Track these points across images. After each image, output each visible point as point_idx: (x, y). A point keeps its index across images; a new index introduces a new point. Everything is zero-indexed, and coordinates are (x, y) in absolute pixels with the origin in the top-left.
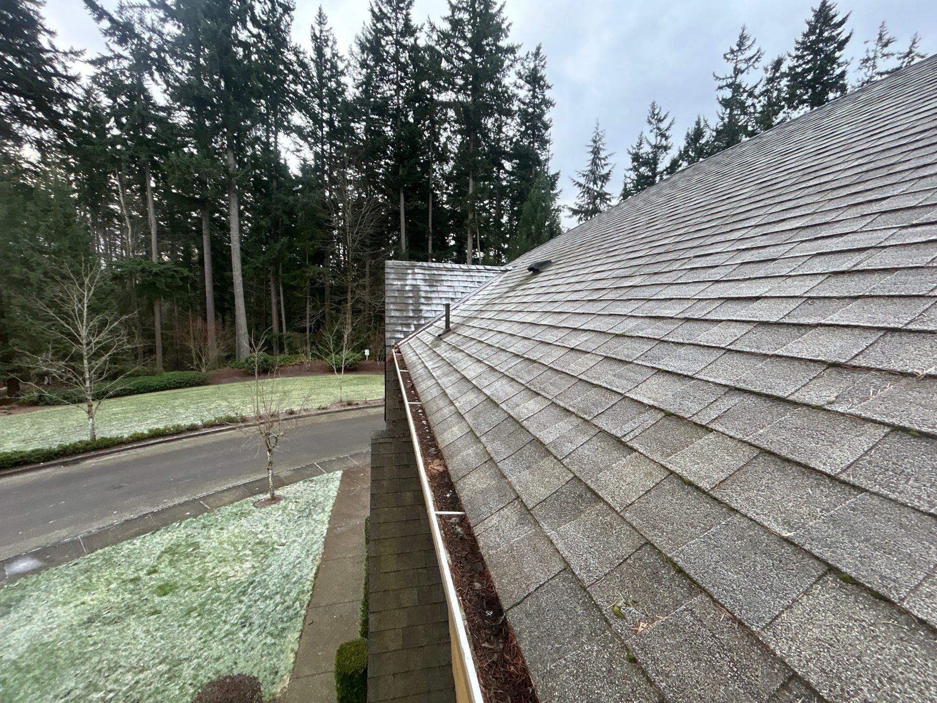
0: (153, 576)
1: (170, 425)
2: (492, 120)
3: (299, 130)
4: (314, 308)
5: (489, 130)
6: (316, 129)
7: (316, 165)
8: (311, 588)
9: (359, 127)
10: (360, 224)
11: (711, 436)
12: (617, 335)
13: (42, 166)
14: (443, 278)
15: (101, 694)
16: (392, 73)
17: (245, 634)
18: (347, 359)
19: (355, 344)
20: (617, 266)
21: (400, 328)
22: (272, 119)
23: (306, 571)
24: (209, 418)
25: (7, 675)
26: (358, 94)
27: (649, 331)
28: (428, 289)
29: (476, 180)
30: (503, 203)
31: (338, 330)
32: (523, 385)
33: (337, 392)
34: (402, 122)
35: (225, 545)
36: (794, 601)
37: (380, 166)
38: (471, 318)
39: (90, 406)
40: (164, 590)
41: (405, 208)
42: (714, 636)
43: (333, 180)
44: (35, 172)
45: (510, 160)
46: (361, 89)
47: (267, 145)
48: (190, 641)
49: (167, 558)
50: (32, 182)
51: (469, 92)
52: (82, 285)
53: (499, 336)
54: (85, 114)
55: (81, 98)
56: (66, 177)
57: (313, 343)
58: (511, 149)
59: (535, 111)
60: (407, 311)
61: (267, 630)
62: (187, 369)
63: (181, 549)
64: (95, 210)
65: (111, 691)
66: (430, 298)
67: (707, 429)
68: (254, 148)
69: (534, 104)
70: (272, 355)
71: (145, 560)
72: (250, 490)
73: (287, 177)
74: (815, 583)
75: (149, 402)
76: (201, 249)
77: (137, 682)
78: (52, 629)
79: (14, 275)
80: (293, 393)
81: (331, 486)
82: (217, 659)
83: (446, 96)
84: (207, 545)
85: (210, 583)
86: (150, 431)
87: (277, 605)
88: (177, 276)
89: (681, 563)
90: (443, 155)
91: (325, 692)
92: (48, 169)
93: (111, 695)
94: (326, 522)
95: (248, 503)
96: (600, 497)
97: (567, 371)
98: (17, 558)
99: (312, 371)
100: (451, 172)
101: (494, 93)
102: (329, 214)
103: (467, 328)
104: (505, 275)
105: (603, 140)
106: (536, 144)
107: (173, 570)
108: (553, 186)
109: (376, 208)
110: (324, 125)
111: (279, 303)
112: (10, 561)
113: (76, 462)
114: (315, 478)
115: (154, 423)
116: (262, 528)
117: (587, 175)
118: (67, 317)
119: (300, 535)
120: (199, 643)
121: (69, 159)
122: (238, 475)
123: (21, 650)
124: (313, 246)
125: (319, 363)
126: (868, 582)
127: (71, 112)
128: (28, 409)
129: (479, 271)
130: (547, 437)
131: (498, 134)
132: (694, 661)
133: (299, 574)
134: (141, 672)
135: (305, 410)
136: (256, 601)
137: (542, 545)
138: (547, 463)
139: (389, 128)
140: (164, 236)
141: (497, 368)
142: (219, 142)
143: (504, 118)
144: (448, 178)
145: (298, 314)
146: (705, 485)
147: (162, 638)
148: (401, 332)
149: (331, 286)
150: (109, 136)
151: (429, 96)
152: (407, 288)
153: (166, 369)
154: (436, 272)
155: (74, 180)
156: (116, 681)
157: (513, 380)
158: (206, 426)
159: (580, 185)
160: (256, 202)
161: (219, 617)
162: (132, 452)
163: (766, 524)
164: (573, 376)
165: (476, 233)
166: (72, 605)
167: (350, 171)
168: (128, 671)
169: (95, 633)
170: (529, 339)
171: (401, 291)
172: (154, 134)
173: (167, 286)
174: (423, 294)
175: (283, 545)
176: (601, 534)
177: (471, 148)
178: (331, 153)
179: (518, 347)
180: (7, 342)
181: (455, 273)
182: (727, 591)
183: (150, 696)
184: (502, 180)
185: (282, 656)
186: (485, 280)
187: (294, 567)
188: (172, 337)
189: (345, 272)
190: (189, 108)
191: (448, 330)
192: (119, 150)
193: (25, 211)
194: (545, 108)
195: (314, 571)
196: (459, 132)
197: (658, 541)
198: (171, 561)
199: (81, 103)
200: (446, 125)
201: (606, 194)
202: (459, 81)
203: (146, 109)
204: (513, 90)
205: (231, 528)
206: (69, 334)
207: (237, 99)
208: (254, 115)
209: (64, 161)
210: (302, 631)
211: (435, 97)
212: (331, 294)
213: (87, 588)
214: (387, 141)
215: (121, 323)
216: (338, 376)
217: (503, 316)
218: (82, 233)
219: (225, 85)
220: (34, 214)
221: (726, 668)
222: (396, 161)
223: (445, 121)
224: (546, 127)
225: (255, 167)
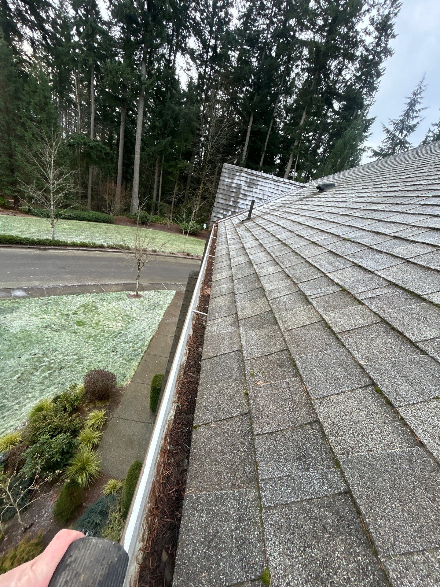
0: (76, 316)
1: (91, 242)
2: (336, 62)
3: (192, 52)
4: (179, 189)
5: (332, 71)
6: (203, 52)
7: (199, 84)
8: (148, 345)
9: (234, 55)
10: (219, 136)
11: (360, 307)
12: (345, 239)
13: (33, 59)
14: (259, 183)
15: (49, 359)
16: (268, 8)
17: (113, 355)
18: (192, 227)
19: (199, 218)
20: (375, 195)
21: (222, 211)
22: (175, 40)
23: (147, 336)
24: (111, 243)
25: (11, 338)
26: (239, 26)
27: (366, 240)
28: (246, 188)
29: (309, 114)
30: (323, 137)
31: (190, 208)
32: (273, 257)
33: (182, 246)
34: (266, 54)
35: (110, 312)
36: (342, 392)
37: (242, 92)
38: (267, 213)
39: (53, 221)
40: (80, 323)
41: (251, 128)
42: (291, 395)
43: (208, 98)
44: (30, 63)
45: (339, 101)
46: (242, 20)
47: (169, 61)
48: (89, 351)
49: (82, 309)
50: (28, 71)
51: (325, 34)
52: (51, 146)
53: (276, 227)
54: (59, 21)
55: (57, 8)
56: (47, 69)
57: (174, 212)
58: (343, 92)
59: (374, 58)
60: (229, 201)
61: (124, 357)
62: (103, 212)
63: (89, 307)
64: (62, 96)
65: (53, 359)
66: (246, 195)
67: (360, 302)
68: (160, 63)
69: (376, 52)
70: (150, 214)
71: (72, 307)
72: (126, 287)
73: (178, 91)
74: (360, 388)
75: (82, 226)
76: (119, 135)
77: (64, 360)
78: (30, 325)
79: (17, 133)
80: (158, 240)
81: (168, 297)
82: (100, 362)
83: (305, 36)
84: (101, 309)
85: (100, 327)
86: (81, 242)
87: (130, 347)
88: (104, 152)
89: (297, 362)
90: (289, 89)
91: (146, 392)
92: (37, 62)
93: (53, 361)
94: (162, 315)
95: (124, 294)
96: (277, 323)
97: (302, 255)
98: (17, 289)
99: (171, 230)
100: (292, 105)
101: (345, 37)
102: (200, 125)
103: (261, 219)
104: (302, 190)
105: (422, 95)
106: (365, 90)
107: (84, 316)
108: (365, 129)
109: (232, 125)
110: (210, 50)
111: (159, 182)
112: (14, 289)
113: (45, 249)
114: (161, 291)
115: (83, 239)
116: (129, 309)
117: (397, 124)
118: (43, 165)
119: (148, 318)
120: (92, 353)
121: (49, 56)
122: (122, 278)
123: (17, 330)
124: (186, 146)
125: (175, 225)
126: (388, 395)
127: (50, 18)
128: (23, 215)
129: (284, 183)
130: (268, 287)
131: (337, 76)
132: (274, 402)
133: (143, 336)
134: (67, 355)
135: (163, 252)
136: (120, 342)
137: (235, 337)
138: (261, 300)
139: (255, 59)
140: (99, 122)
141: (264, 245)
142: (138, 55)
143: (346, 62)
144: (288, 109)
145: (169, 191)
146: (337, 330)
147: (76, 344)
148: (222, 214)
149: (192, 177)
150: (72, 41)
151: (292, 33)
152: (233, 185)
153: (93, 209)
154: (255, 178)
155: (51, 73)
156: (55, 356)
157: (269, 253)
158: (109, 247)
159: (388, 132)
160: (156, 107)
161: (103, 344)
162: (71, 251)
163: (355, 356)
164: (304, 258)
165: (296, 157)
166: (39, 318)
167: (220, 93)
168: (61, 354)
169: (48, 332)
170: (292, 232)
171: (229, 186)
172: (99, 44)
173: (97, 158)
174: (242, 192)
175: (138, 320)
176: (267, 340)
177: (312, 86)
178: (210, 75)
179: (283, 235)
180: (14, 174)
181: (268, 181)
182: (311, 379)
183: (68, 367)
184: (328, 117)
185: (129, 371)
186: (287, 190)
187: (142, 332)
188: (97, 191)
189: (202, 169)
190: (122, 25)
191: (249, 218)
192: (77, 53)
193: (24, 90)
194: (383, 57)
195: (151, 337)
196: (308, 70)
197: (293, 350)
198: (84, 311)
199: (57, 12)
200: (299, 63)
201: (407, 142)
202: (320, 22)
203: (95, 22)
204: (362, 36)
205: (114, 304)
206: (44, 176)
207: (154, 20)
208: (163, 35)
209: (46, 57)
210: (140, 363)
211: (297, 35)
212: (191, 182)
213: (46, 312)
214: (252, 70)
215: (71, 175)
216: (184, 236)
217: (286, 216)
218: (53, 111)
219: (148, 7)
220: (28, 93)
221: (287, 409)
222: (254, 90)
223: (299, 58)
224: (379, 75)
225: (158, 78)
